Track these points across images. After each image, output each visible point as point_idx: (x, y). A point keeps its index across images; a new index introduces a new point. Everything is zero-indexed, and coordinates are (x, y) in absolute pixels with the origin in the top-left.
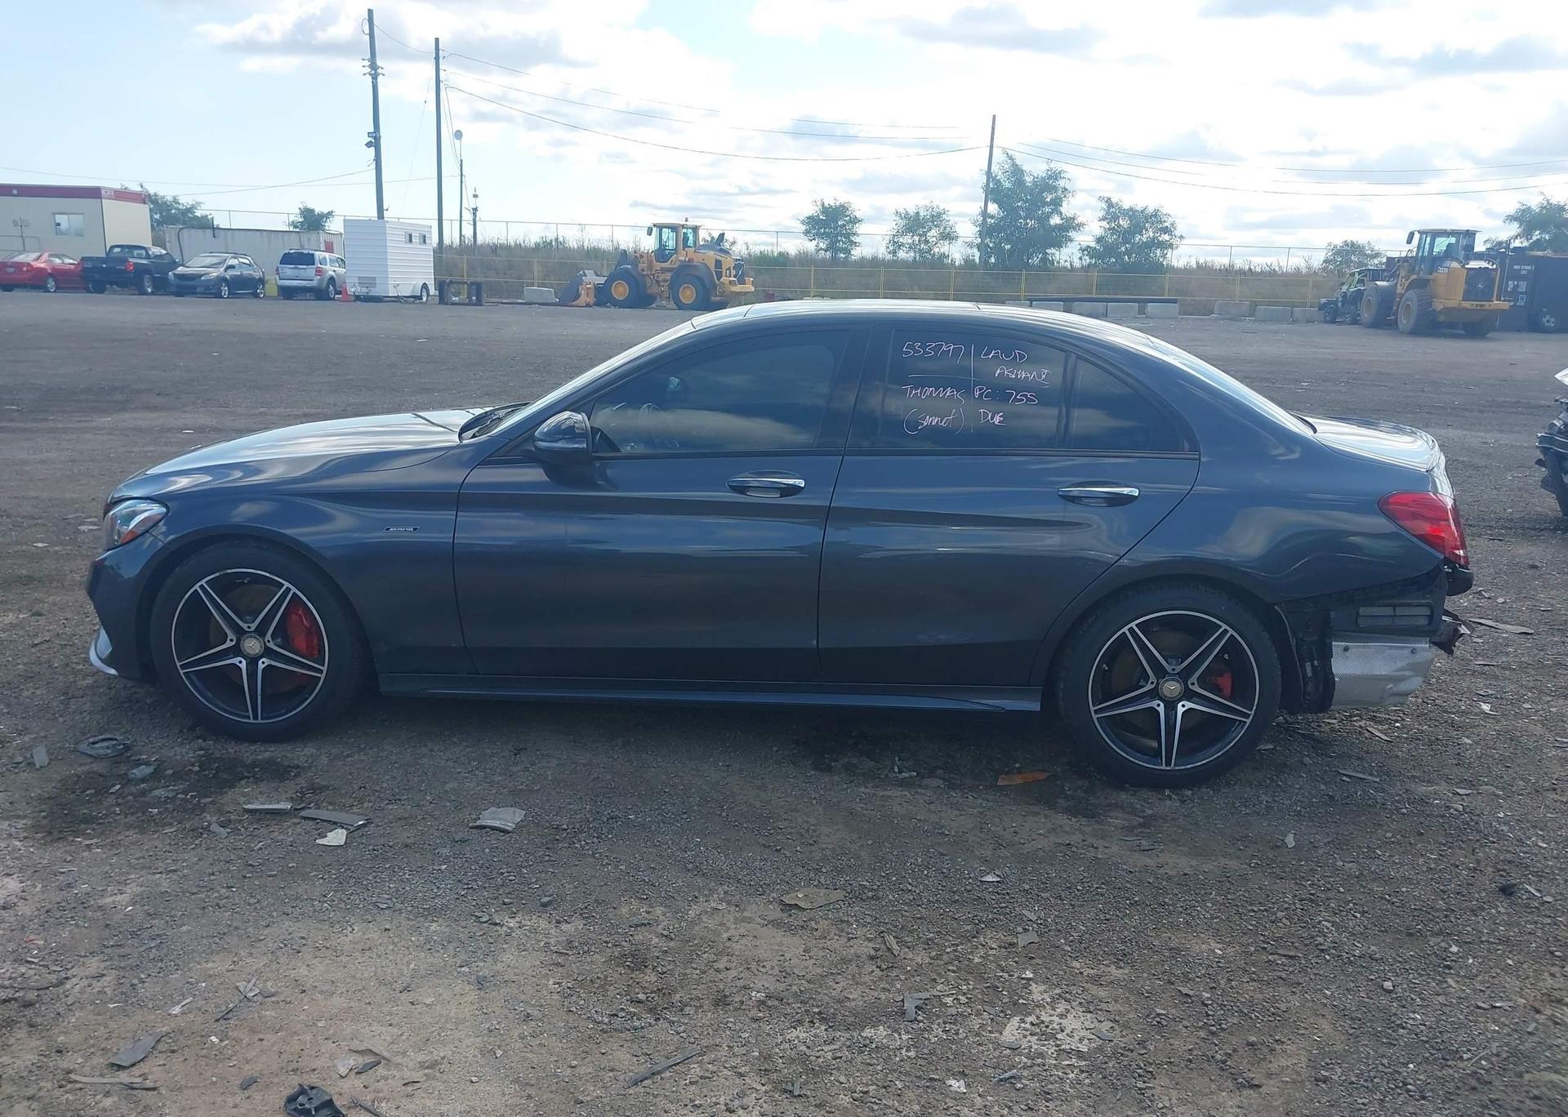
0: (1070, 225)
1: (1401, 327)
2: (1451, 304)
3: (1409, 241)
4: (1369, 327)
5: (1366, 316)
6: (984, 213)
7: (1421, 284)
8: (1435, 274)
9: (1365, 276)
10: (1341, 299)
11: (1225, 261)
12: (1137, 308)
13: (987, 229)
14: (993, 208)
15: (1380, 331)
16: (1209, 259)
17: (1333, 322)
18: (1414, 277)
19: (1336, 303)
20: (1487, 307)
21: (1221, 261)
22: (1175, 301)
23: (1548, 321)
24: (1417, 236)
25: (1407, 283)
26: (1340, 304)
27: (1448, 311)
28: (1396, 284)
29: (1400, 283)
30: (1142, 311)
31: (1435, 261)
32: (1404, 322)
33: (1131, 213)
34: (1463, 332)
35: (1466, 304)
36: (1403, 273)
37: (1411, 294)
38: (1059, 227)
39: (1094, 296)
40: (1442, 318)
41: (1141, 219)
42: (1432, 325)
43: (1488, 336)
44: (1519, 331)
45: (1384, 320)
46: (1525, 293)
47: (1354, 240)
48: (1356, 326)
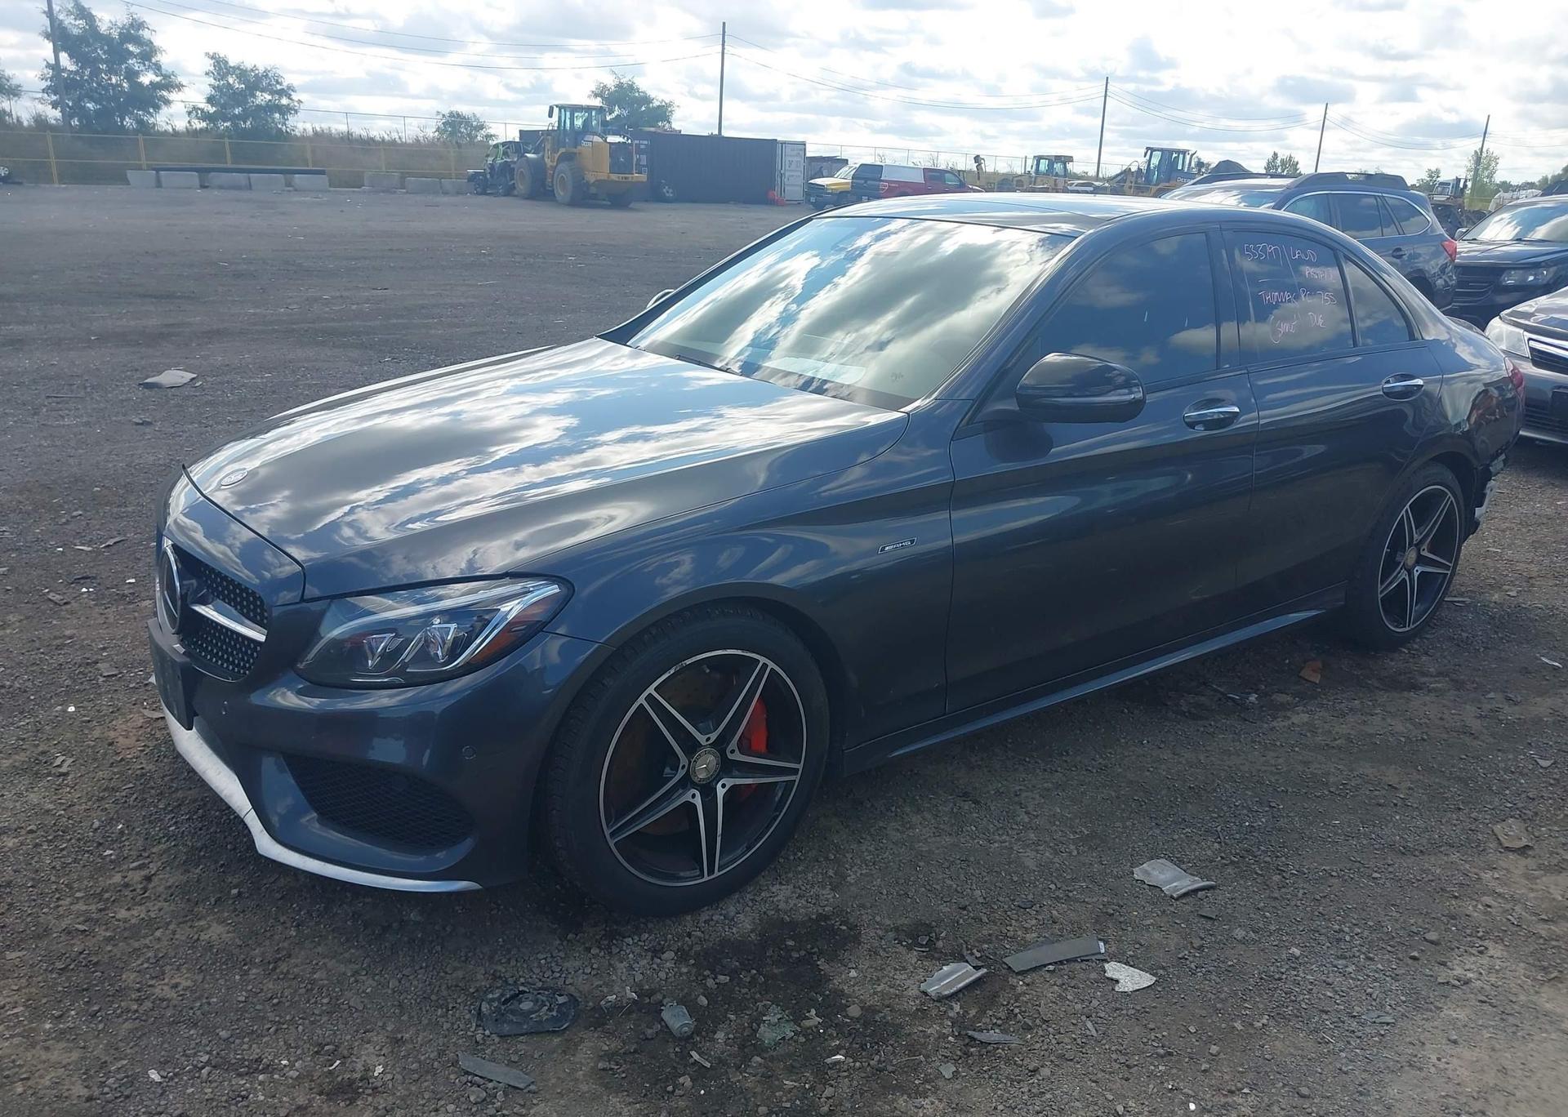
0: (169, 83)
1: (558, 198)
2: (603, 176)
3: (550, 115)
4: (527, 199)
5: (521, 187)
6: (56, 67)
7: (568, 157)
8: (579, 147)
9: (508, 148)
10: (488, 171)
11: (343, 128)
12: (283, 181)
13: (60, 85)
14: (64, 58)
15: (535, 203)
16: (325, 126)
17: (484, 193)
18: (562, 150)
19: (484, 174)
20: (630, 180)
21: (339, 127)
22: (322, 173)
23: (668, 192)
24: (556, 110)
25: (557, 156)
26: (488, 176)
27: (600, 183)
28: (543, 156)
29: (546, 155)
30: (289, 184)
31: (578, 135)
32: (560, 193)
33: (241, 73)
34: (609, 203)
35: (614, 177)
36: (548, 146)
37: (563, 166)
38: (154, 86)
39: (229, 165)
40: (593, 190)
41: (255, 81)
42: (585, 197)
43: (631, 206)
44: (646, 201)
45: (541, 191)
46: (646, 166)
47: (459, 111)
48: (511, 198)
